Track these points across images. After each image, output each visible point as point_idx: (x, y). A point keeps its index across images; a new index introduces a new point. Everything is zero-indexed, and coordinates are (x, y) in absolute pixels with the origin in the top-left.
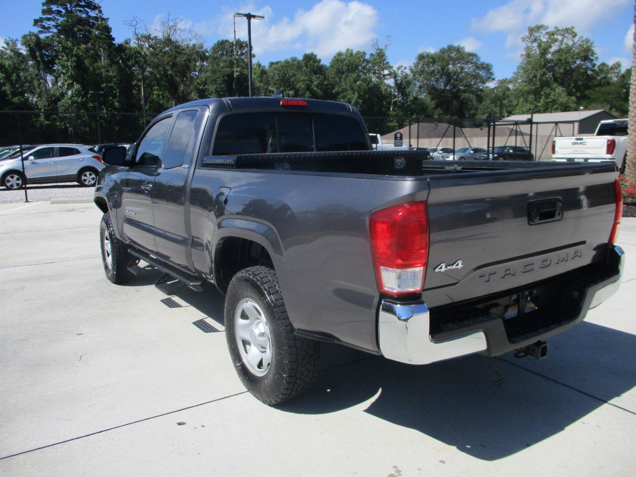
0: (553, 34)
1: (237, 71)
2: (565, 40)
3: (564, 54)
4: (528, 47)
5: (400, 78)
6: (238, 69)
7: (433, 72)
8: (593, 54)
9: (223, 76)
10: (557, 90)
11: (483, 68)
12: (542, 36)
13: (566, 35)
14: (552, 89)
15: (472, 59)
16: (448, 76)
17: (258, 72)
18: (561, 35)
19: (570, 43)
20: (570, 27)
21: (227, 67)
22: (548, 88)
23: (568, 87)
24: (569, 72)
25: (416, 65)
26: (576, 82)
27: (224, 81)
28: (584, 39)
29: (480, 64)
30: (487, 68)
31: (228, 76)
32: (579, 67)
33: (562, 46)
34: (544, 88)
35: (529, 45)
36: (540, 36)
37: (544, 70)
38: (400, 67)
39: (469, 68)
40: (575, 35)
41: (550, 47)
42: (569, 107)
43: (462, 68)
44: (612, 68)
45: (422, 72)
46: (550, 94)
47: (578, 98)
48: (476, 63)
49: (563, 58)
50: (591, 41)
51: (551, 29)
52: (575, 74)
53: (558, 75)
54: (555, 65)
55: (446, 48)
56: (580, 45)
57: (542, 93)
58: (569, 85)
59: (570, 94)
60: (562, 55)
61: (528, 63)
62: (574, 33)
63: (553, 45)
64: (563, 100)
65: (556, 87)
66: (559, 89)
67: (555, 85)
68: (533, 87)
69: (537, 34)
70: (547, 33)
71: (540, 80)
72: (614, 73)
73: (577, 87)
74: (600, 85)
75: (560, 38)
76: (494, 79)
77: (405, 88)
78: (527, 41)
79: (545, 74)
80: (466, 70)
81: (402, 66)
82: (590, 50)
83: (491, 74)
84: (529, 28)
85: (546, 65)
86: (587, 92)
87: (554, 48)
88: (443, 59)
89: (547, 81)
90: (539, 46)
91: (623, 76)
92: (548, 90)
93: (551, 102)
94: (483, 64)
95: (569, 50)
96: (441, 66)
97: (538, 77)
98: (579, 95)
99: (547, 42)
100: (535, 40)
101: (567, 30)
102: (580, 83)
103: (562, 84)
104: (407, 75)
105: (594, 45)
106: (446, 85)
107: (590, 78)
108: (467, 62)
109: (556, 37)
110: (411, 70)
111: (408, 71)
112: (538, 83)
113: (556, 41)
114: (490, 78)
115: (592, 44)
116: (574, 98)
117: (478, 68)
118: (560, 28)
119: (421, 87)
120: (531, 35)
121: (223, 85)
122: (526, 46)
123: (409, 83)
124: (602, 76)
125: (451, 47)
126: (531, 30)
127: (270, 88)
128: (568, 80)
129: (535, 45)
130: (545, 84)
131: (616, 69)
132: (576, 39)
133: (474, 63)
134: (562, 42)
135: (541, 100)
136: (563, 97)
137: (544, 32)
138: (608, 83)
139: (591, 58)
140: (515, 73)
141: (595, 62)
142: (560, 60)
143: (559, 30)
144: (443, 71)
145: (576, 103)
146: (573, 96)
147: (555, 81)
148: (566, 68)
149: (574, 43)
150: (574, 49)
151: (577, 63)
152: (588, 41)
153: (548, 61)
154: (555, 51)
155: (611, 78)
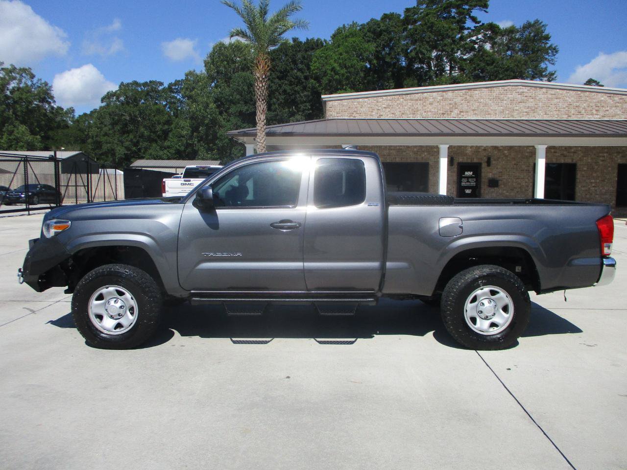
0: (11, 72)
2: (24, 80)
3: (25, 94)
8: (51, 97)
10: (20, 128)
13: (24, 75)
14: (15, 126)
18: (18, 74)
19: (29, 83)
20: (27, 68)
22: (10, 125)
23: (30, 126)
24: (30, 112)
26: (38, 122)
28: (43, 81)
32: (38, 107)
33: (21, 85)
34: (6, 125)
37: (4, 106)
40: (33, 76)
41: (8, 84)
42: (35, 145)
44: (67, 113)
46: (13, 131)
47: (42, 137)
49: (24, 96)
50: (50, 85)
51: (7, 66)
52: (36, 114)
53: (19, 113)
54: (15, 102)
56: (40, 87)
57: (4, 129)
58: (32, 124)
59: (33, 132)
60: (22, 94)
62: (32, 74)
63: (11, 83)
64: (27, 138)
65: (19, 125)
66: (23, 128)
67: (17, 123)
70: (3, 69)
72: (70, 117)
73: (39, 126)
75: (18, 76)
79: (5, 110)
82: (49, 94)
85: (7, 102)
86: (50, 133)
87: (13, 85)
89: (9, 118)
92: (10, 128)
93: (14, 139)
95: (27, 90)
98: (43, 135)
99: (5, 78)
101: (24, 70)
102: (43, 123)
103: (23, 122)
105: (52, 89)
107: (50, 120)
109: (14, 75)
115: (51, 87)
116: (38, 137)
118: (18, 67)
124: (59, 118)
128: (30, 119)
130: (5, 121)
131: (71, 114)
132: (35, 80)
134: (20, 81)
135: (4, 137)
136: (27, 136)
138: (67, 126)
139: (49, 100)
141: (52, 104)
142: (21, 99)
143: (15, 68)
145: (42, 142)
146: (37, 135)
147: (17, 119)
148: (27, 107)
149: (33, 83)
150: (33, 90)
151: (36, 103)
152: (46, 84)
153: (7, 97)
154: (14, 89)
155: (67, 122)
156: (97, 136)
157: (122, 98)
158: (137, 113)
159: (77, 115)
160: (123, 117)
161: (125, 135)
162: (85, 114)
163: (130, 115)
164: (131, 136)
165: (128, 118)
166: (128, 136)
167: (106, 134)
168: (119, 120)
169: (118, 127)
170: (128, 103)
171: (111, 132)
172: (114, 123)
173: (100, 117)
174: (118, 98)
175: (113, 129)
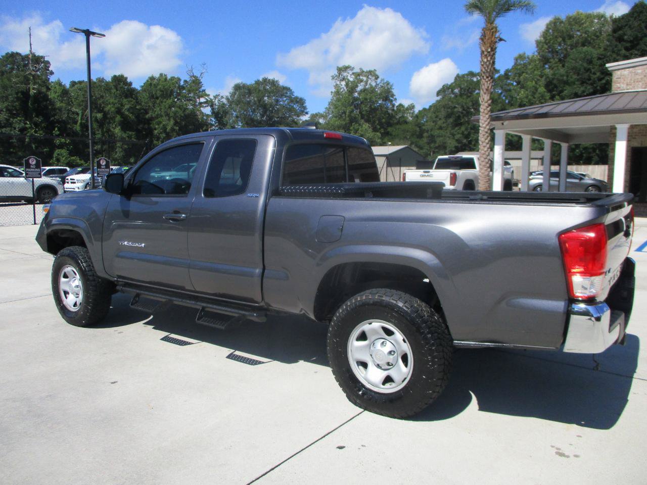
0: (359, 75)
1: (34, 89)
2: (369, 81)
3: (369, 94)
4: (337, 85)
5: (217, 107)
6: (35, 87)
7: (249, 103)
8: (393, 95)
9: (17, 93)
10: (364, 126)
11: (297, 102)
12: (349, 75)
13: (370, 77)
14: (360, 125)
15: (287, 93)
16: (265, 107)
17: (59, 91)
18: (365, 76)
19: (374, 84)
20: (373, 70)
21: (22, 83)
22: (356, 123)
23: (373, 124)
24: (373, 110)
25: (233, 95)
26: (379, 120)
27: (18, 98)
28: (385, 81)
29: (294, 98)
30: (301, 102)
31: (23, 93)
32: (381, 105)
33: (367, 87)
34: (353, 124)
35: (338, 83)
36: (347, 76)
37: (352, 107)
38: (217, 95)
39: (284, 101)
40: (377, 77)
41: (357, 86)
42: (375, 141)
43: (277, 101)
44: (407, 109)
45: (238, 102)
46: (358, 129)
47: (382, 134)
48: (290, 97)
49: (368, 97)
50: (391, 84)
51: (357, 70)
52: (378, 112)
53: (364, 113)
54: (361, 103)
55: (261, 80)
56: (382, 87)
57: (351, 128)
58: (374, 122)
59: (375, 130)
60: (367, 95)
61: (338, 100)
62: (377, 75)
63: (359, 85)
64: (369, 135)
65: (363, 124)
66: (366, 126)
67: (362, 121)
68: (344, 123)
69: (345, 74)
70: (353, 73)
71: (349, 116)
72: (410, 113)
73: (381, 124)
74: (398, 123)
75: (365, 79)
76: (307, 113)
77: (222, 117)
78: (336, 79)
79: (352, 111)
80: (282, 103)
81: (219, 95)
82: (390, 92)
83: (305, 108)
85: (355, 103)
86: (389, 129)
87: (360, 87)
88: (260, 90)
89: (355, 118)
90: (347, 85)
91: (417, 116)
92: (356, 126)
94: (297, 98)
95: (372, 90)
96: (257, 97)
97: (347, 113)
98: (383, 131)
99: (354, 81)
100: (344, 79)
101: (370, 72)
102: (384, 120)
103: (367, 121)
104: (224, 104)
105: (393, 88)
106: (262, 116)
107: (391, 117)
108: (282, 95)
109: (361, 78)
110: (227, 99)
111: (224, 101)
112: (348, 119)
113: (362, 81)
114: (303, 111)
115: (392, 86)
116: (378, 134)
117: (292, 101)
118: (365, 70)
119: (237, 117)
120: (340, 74)
121: (17, 103)
122: (335, 84)
123: (226, 113)
124: (400, 115)
125: (267, 79)
126: (341, 70)
127: (74, 109)
128: (373, 117)
129: (343, 83)
130: (353, 120)
131: (411, 110)
132: (379, 81)
133: (288, 97)
134: (366, 82)
136: (369, 133)
137: (351, 72)
138: (406, 122)
139: (391, 98)
140: (326, 108)
141: (394, 102)
142: (366, 99)
143: (363, 71)
144: (259, 102)
145: (381, 138)
146: (378, 132)
147: (362, 118)
148: (371, 106)
149: (377, 84)
150: (377, 90)
151: (380, 102)
152: (388, 84)
153: (355, 99)
154: (361, 91)
155: (407, 118)
156: (431, 130)
157: (456, 91)
158: (471, 104)
159: (417, 110)
160: (456, 110)
161: (457, 128)
162: (424, 109)
163: (462, 107)
164: (463, 128)
165: (460, 110)
166: (460, 128)
167: (441, 128)
168: (452, 113)
169: (451, 120)
170: (461, 95)
171: (445, 125)
172: (448, 116)
173: (436, 111)
174: (452, 91)
175: (446, 122)
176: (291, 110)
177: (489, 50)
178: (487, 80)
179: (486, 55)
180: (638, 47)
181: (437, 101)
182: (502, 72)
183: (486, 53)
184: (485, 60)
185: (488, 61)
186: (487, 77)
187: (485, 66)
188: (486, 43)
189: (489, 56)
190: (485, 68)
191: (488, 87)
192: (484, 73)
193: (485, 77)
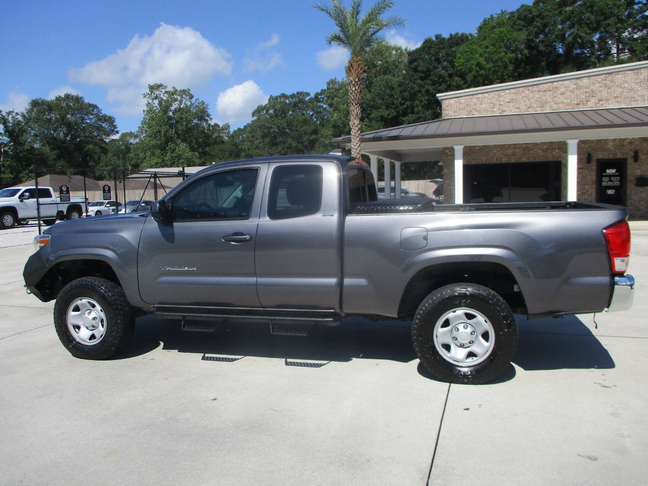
0: (173, 94)
2: (184, 101)
3: (185, 114)
4: (149, 103)
5: (11, 124)
7: (49, 120)
8: (208, 115)
10: (181, 146)
11: (106, 121)
12: (162, 94)
13: (184, 96)
14: (176, 145)
15: (93, 111)
16: (69, 125)
18: (179, 95)
19: (189, 104)
20: (187, 89)
22: (172, 143)
23: (190, 144)
24: (189, 130)
25: (30, 111)
26: (196, 139)
28: (200, 101)
29: (102, 116)
30: (110, 120)
32: (197, 125)
33: (182, 106)
34: (169, 144)
35: (151, 101)
36: (160, 95)
37: (167, 126)
38: (10, 112)
39: (90, 120)
40: (191, 97)
41: (171, 105)
42: (193, 161)
43: (83, 119)
44: (223, 129)
45: (37, 120)
46: (175, 149)
47: (200, 153)
48: (97, 115)
49: (184, 116)
50: (206, 104)
51: (170, 89)
52: (195, 132)
53: (180, 132)
54: (177, 122)
55: (63, 96)
56: (197, 106)
57: (168, 148)
58: (191, 141)
59: (192, 149)
60: (182, 114)
61: (152, 119)
62: (191, 95)
63: (174, 104)
64: (187, 155)
65: (180, 143)
66: (183, 146)
67: (179, 141)
68: (159, 143)
69: (158, 93)
70: (166, 92)
71: (165, 135)
72: (225, 133)
73: (198, 143)
74: (215, 142)
75: (179, 98)
76: (117, 132)
77: (18, 136)
78: (149, 97)
79: (167, 131)
80: (88, 121)
81: (13, 111)
82: (206, 112)
83: (115, 127)
84: (149, 85)
85: (170, 123)
86: (207, 149)
87: (175, 106)
88: (62, 107)
89: (171, 137)
90: (160, 103)
91: (232, 136)
92: (173, 146)
93: (176, 157)
94: (105, 116)
95: (187, 110)
96: (59, 114)
97: (163, 133)
98: (201, 151)
99: (168, 100)
100: (156, 98)
101: (184, 92)
102: (200, 140)
103: (184, 140)
104: (20, 121)
105: (209, 107)
106: (66, 135)
107: (207, 136)
108: (87, 114)
109: (175, 97)
110: (23, 116)
111: (20, 118)
112: (163, 138)
113: (176, 100)
114: (113, 130)
117: (100, 120)
118: (179, 89)
119: (36, 135)
120: (152, 92)
122: (147, 102)
123: (23, 131)
124: (216, 135)
125: (69, 95)
126: (152, 88)
128: (189, 137)
129: (156, 102)
130: (169, 140)
131: (226, 130)
132: (193, 100)
133: (95, 114)
134: (181, 102)
135: (168, 155)
136: (187, 153)
137: (164, 91)
138: (223, 142)
139: (207, 118)
140: (139, 127)
141: (209, 122)
142: (181, 118)
143: (176, 90)
144: (62, 120)
145: (200, 158)
146: (195, 152)
147: (178, 138)
148: (187, 126)
149: (191, 103)
150: (192, 109)
151: (195, 121)
152: (203, 103)
153: (170, 118)
154: (175, 110)
155: (223, 137)
156: (249, 149)
157: (271, 111)
158: (285, 124)
159: (232, 130)
160: (272, 130)
161: (274, 148)
162: (239, 129)
163: (278, 127)
164: (280, 148)
165: (276, 130)
166: (277, 148)
167: (257, 147)
168: (269, 133)
169: (267, 140)
170: (276, 116)
171: (261, 145)
172: (264, 136)
173: (252, 131)
174: (267, 111)
175: (263, 141)
176: (99, 129)
177: (357, 80)
178: (356, 106)
179: (354, 85)
180: (430, 78)
181: (252, 121)
182: (312, 95)
183: (354, 83)
184: (354, 89)
185: (356, 89)
186: (356, 104)
187: (353, 94)
188: (354, 74)
189: (357, 85)
190: (354, 96)
191: (357, 113)
192: (353, 100)
193: (354, 104)
